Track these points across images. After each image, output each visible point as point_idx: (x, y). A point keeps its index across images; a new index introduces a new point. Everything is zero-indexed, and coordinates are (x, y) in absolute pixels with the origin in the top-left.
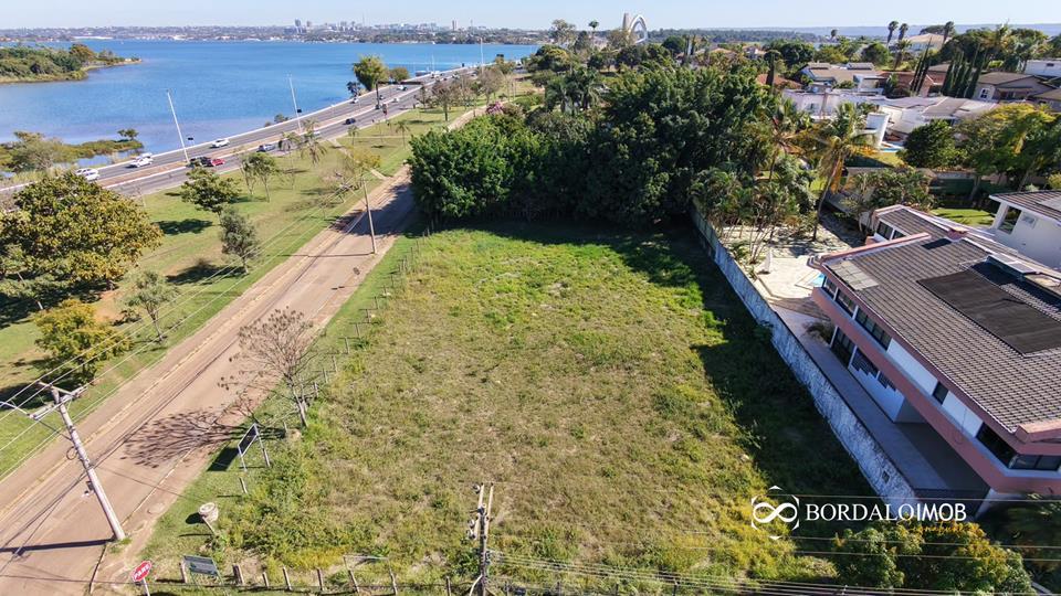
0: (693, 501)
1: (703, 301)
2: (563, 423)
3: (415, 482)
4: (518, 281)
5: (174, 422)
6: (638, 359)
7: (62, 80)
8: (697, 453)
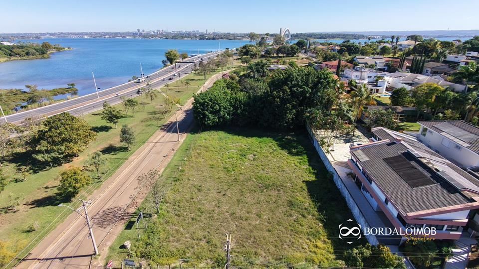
0: (300, 241)
1: (308, 162)
2: (254, 211)
3: (200, 234)
4: (236, 153)
5: (109, 211)
6: (282, 186)
7: (39, 59)
8: (303, 223)
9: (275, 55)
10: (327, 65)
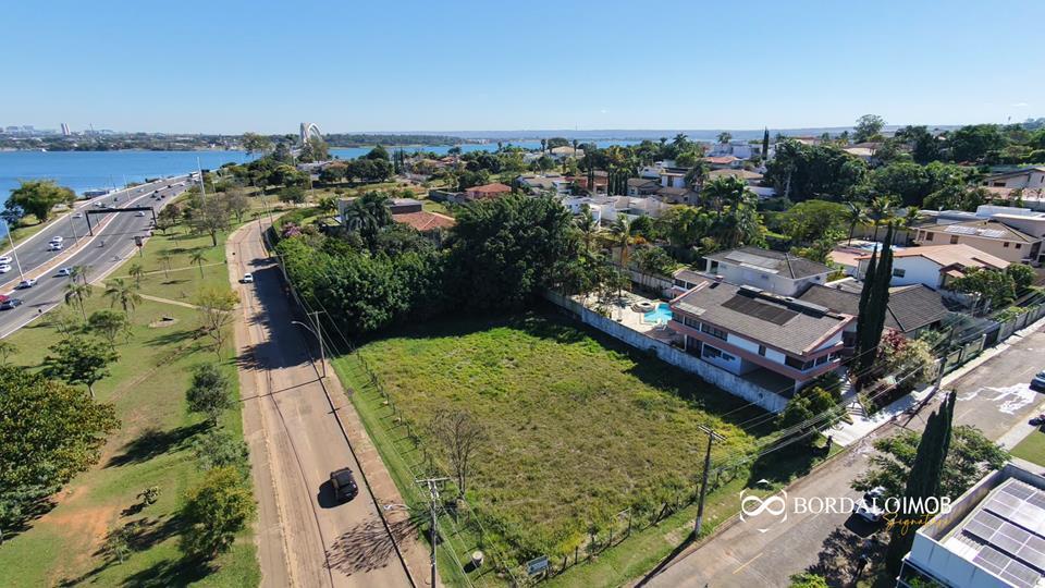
1: (602, 346)
2: (605, 432)
3: (568, 491)
6: (604, 387)
8: (680, 419)
9: (344, 180)
10: (476, 192)
